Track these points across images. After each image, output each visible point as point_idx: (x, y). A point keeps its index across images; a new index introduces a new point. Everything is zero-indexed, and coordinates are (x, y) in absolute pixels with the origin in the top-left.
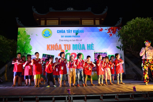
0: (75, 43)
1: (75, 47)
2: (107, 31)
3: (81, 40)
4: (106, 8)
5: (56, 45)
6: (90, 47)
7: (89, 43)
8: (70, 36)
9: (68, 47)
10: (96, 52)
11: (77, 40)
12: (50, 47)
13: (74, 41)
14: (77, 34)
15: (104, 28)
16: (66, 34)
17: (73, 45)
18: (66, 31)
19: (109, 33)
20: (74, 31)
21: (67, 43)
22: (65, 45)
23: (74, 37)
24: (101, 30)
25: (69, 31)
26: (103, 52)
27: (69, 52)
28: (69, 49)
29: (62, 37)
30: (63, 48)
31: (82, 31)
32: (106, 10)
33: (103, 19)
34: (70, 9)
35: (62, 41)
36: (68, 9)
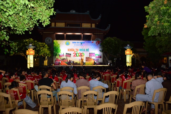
0: (81, 48)
1: (81, 50)
2: (95, 43)
3: (83, 47)
4: (100, 15)
5: (72, 49)
6: (88, 50)
7: (87, 48)
8: (78, 45)
9: (77, 50)
10: (90, 53)
11: (82, 47)
12: (69, 50)
13: (80, 47)
14: (81, 44)
15: (94, 41)
16: (77, 44)
17: (80, 49)
18: (76, 43)
19: (96, 44)
20: (80, 43)
21: (77, 48)
22: (76, 49)
23: (80, 45)
24: (93, 42)
25: (78, 43)
26: (93, 53)
27: (78, 52)
28: (78, 51)
29: (75, 45)
30: (75, 50)
31: (84, 43)
32: (100, 17)
33: (97, 23)
34: (73, 12)
35: (75, 47)
36: (71, 11)
